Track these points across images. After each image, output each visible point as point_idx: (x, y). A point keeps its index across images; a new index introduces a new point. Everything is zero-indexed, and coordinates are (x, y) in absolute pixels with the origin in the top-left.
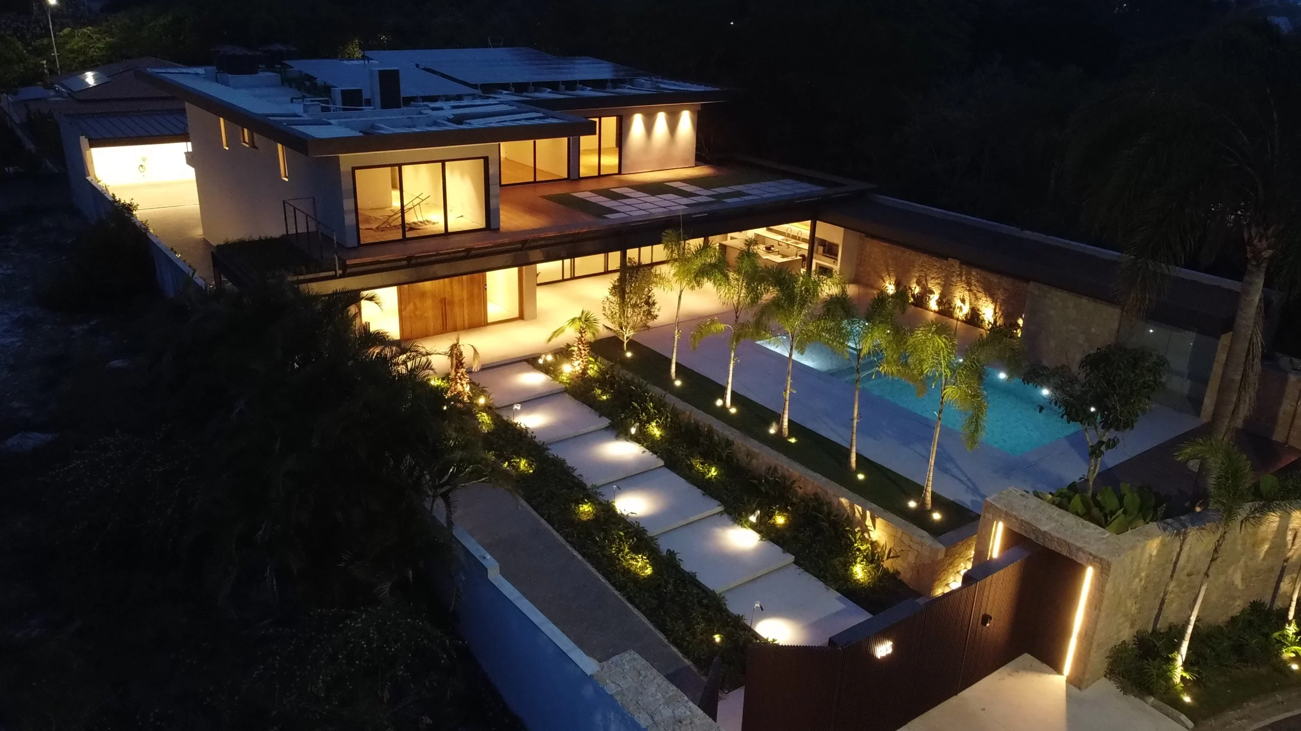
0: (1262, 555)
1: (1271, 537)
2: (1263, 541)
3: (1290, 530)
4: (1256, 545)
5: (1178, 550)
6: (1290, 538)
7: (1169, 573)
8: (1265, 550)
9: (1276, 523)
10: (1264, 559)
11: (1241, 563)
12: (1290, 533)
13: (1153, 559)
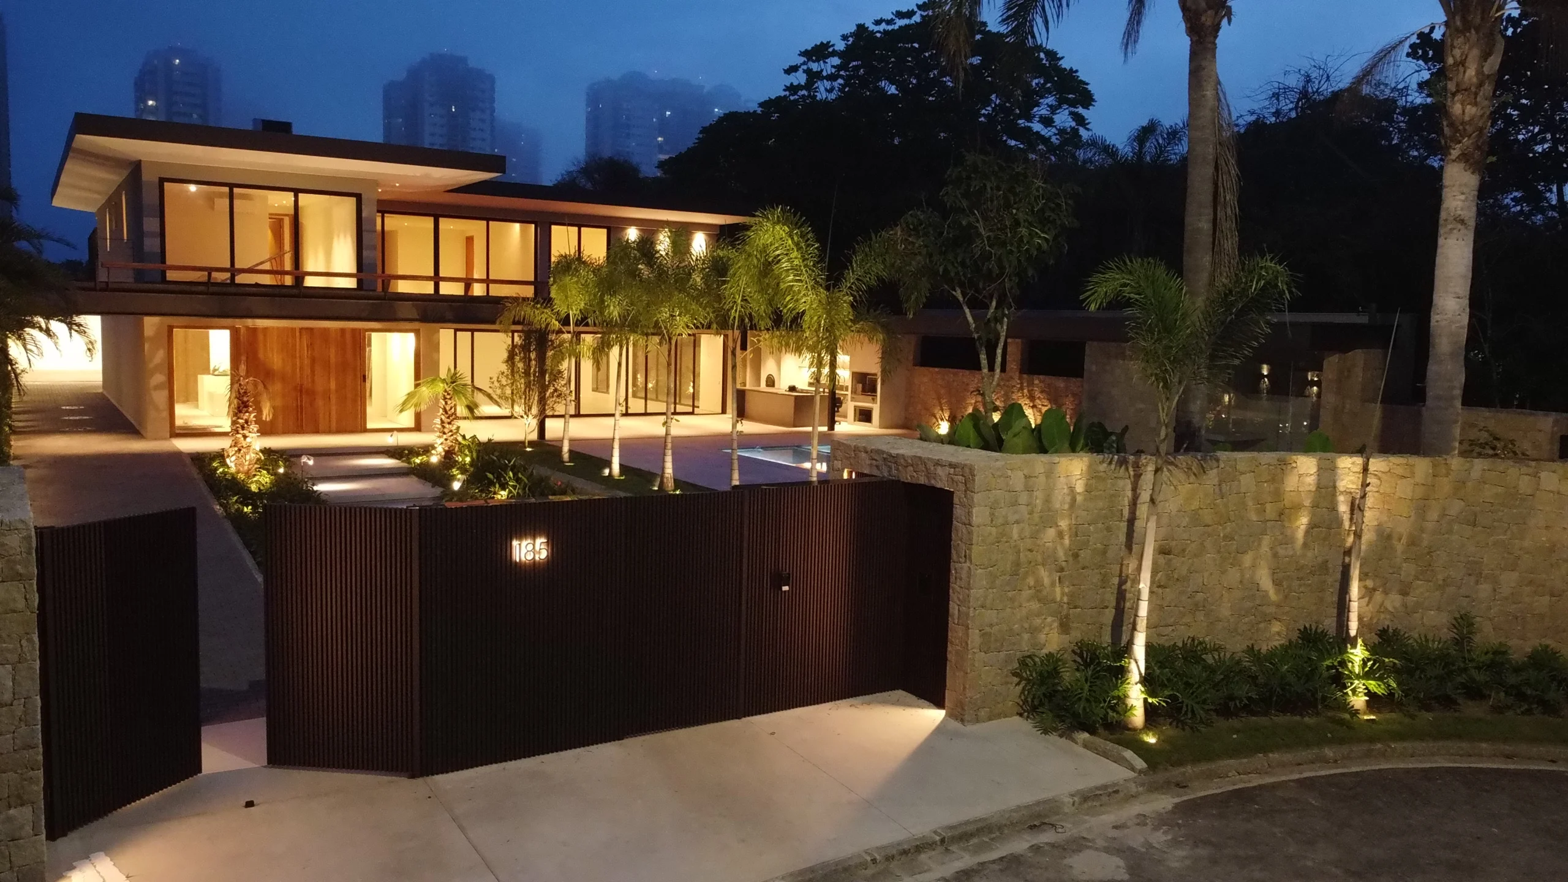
0: (1300, 534)
1: (1307, 503)
2: (1297, 507)
3: (1342, 493)
4: (1284, 515)
5: (1129, 493)
6: (1343, 508)
7: (1122, 538)
8: (1303, 527)
9: (1313, 477)
10: (1305, 545)
11: (1265, 548)
12: (1341, 498)
13: (1079, 498)
